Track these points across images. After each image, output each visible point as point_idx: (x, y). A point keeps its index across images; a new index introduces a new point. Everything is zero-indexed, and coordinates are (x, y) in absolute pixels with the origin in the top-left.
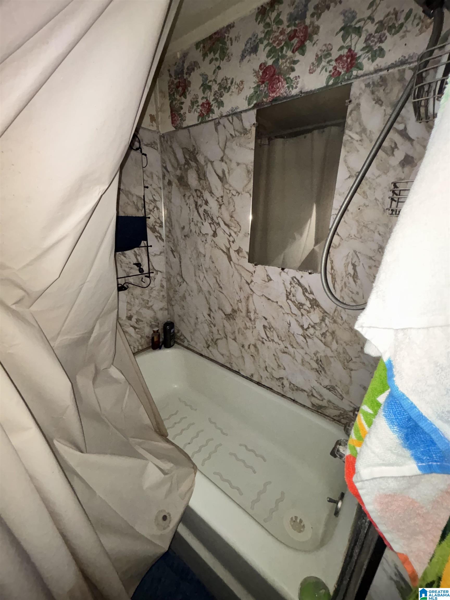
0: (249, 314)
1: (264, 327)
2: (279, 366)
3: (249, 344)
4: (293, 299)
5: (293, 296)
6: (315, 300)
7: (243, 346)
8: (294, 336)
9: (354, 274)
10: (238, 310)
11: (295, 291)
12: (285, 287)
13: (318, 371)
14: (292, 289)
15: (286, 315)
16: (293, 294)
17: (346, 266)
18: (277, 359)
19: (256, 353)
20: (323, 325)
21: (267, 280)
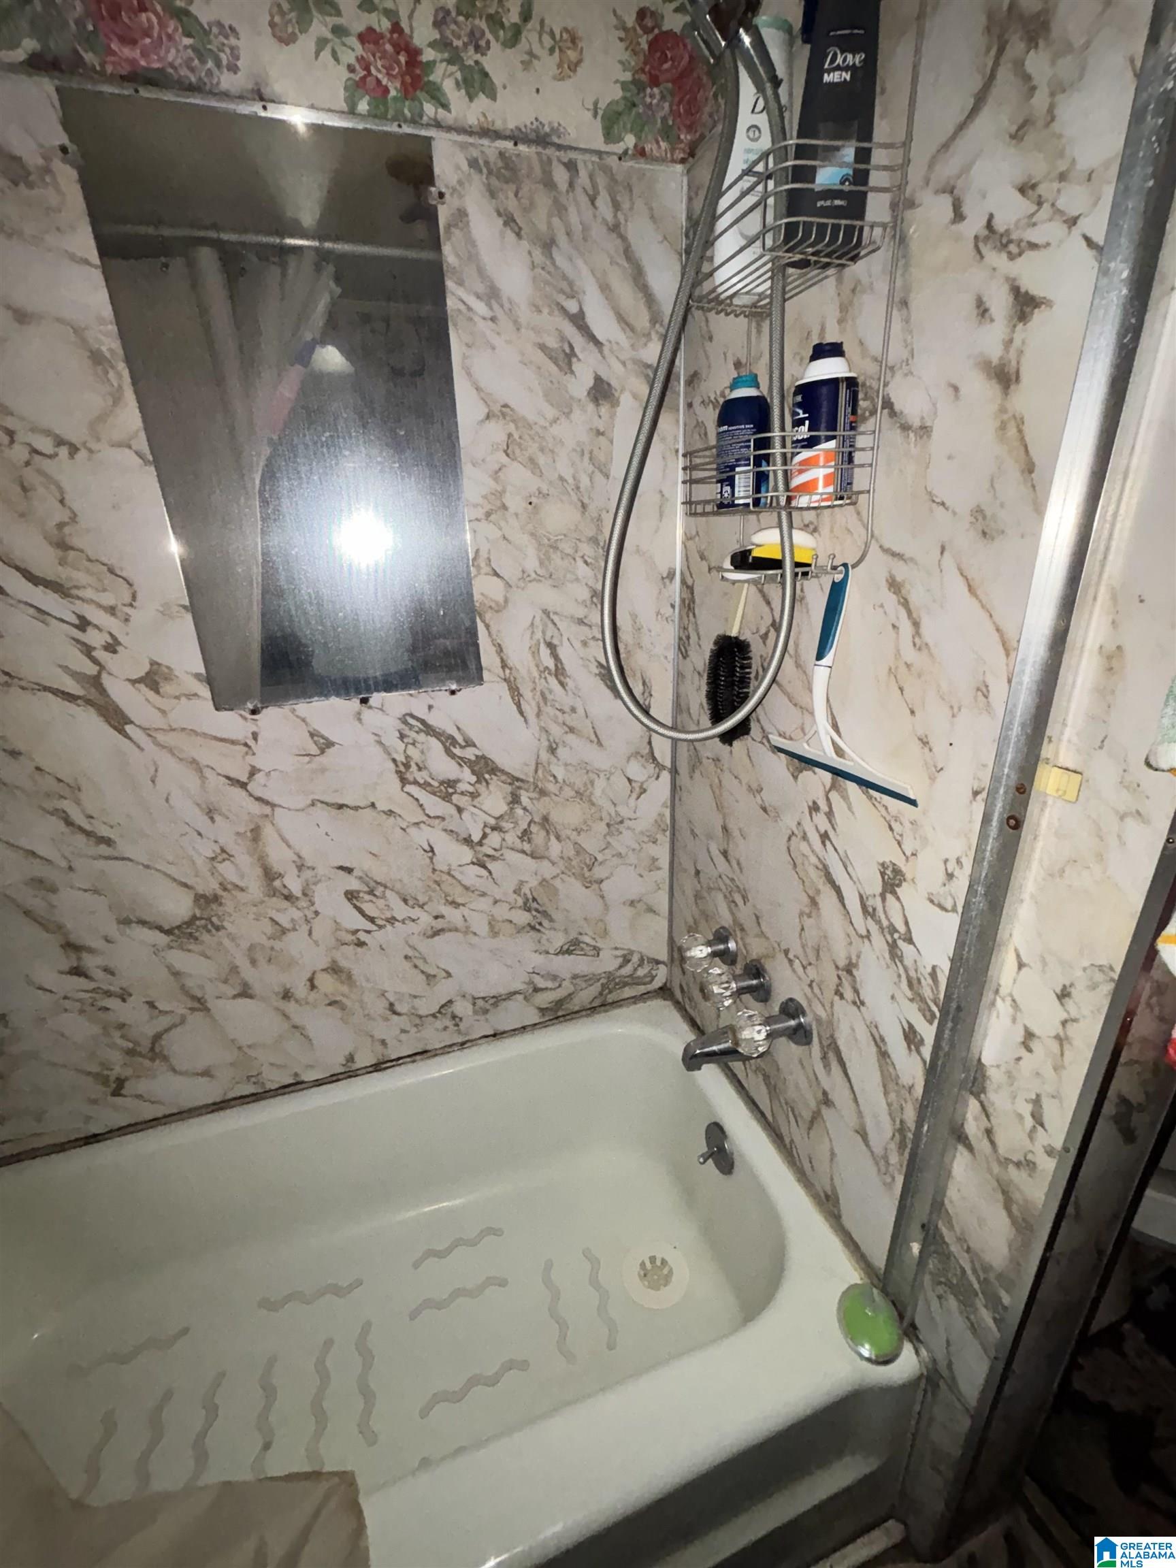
0: (277, 883)
1: (351, 896)
2: (430, 978)
3: (309, 975)
4: (421, 777)
5: (420, 769)
6: (483, 758)
7: (287, 995)
8: (453, 877)
9: (556, 666)
10: (225, 889)
11: (422, 752)
12: (389, 754)
13: (533, 928)
14: (412, 751)
15: (413, 831)
16: (417, 765)
17: (535, 652)
18: (420, 963)
19: (345, 989)
20: (519, 811)
21: (314, 750)
